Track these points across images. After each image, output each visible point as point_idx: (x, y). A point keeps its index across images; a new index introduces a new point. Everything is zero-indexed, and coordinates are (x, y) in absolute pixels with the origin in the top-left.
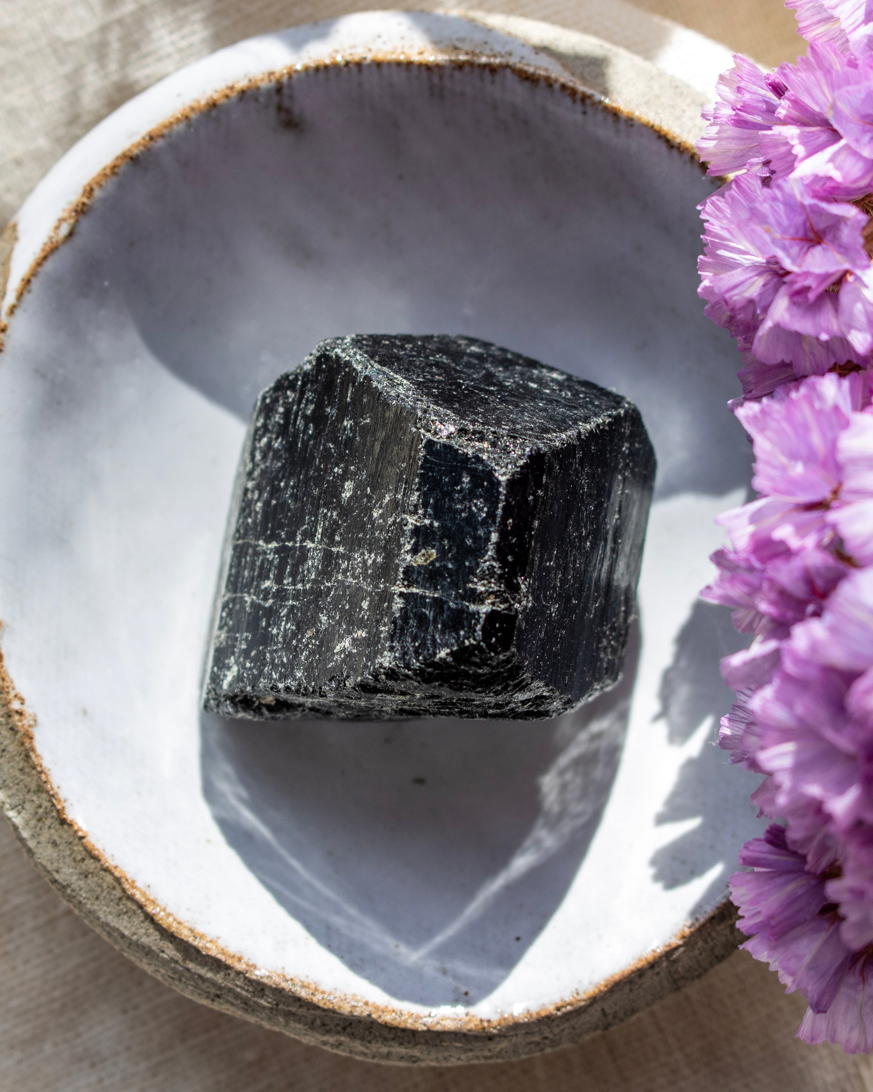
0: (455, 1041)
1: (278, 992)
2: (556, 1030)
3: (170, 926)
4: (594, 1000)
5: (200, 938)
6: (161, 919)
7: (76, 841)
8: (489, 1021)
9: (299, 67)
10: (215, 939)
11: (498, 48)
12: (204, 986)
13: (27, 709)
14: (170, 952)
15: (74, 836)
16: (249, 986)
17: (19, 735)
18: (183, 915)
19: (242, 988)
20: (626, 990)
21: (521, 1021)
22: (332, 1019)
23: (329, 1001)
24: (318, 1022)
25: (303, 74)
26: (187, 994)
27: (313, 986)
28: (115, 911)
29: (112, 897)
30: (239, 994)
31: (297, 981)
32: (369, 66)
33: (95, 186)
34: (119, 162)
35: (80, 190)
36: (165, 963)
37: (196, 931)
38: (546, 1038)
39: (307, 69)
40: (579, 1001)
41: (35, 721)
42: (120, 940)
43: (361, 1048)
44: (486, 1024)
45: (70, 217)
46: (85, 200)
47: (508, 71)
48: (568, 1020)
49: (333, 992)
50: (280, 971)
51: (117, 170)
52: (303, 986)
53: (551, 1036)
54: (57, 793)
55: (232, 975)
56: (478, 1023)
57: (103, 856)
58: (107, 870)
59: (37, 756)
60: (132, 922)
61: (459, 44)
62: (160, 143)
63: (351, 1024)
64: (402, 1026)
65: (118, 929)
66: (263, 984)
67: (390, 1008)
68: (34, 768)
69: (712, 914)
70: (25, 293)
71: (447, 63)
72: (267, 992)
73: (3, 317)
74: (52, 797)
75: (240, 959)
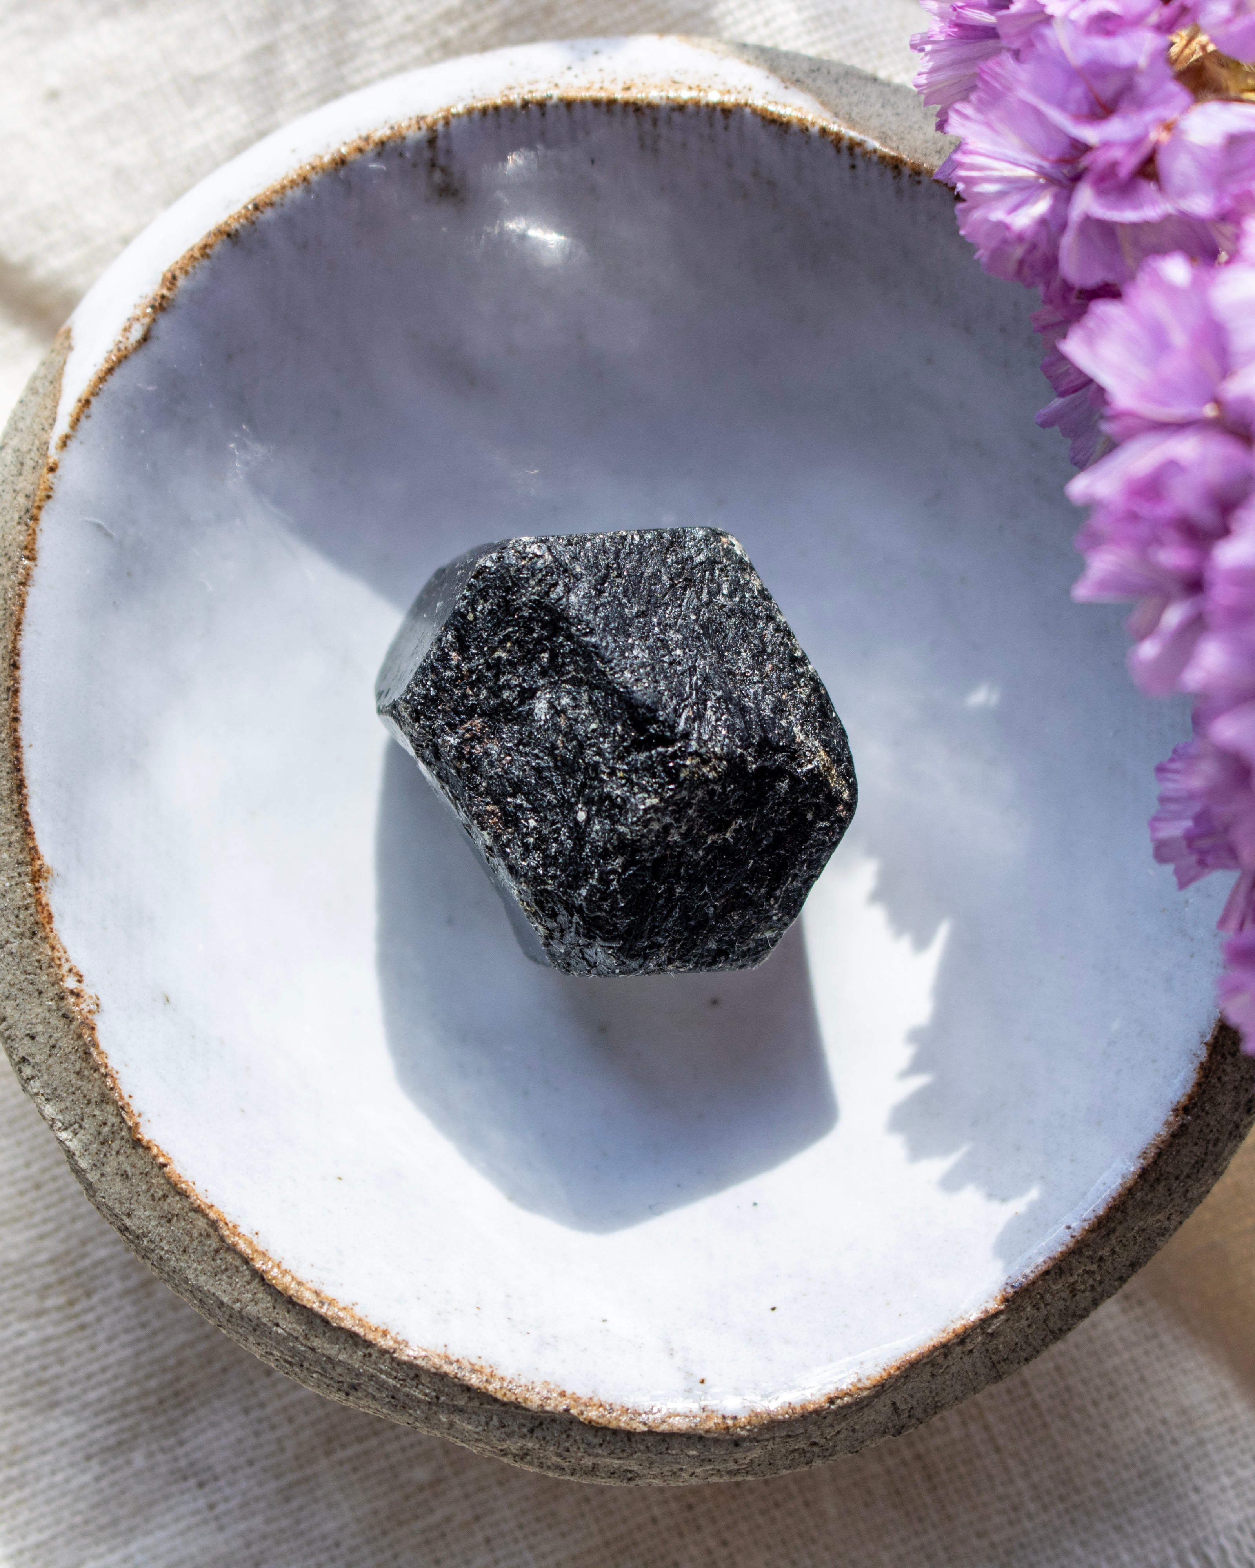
0: (688, 1447)
1: (439, 1378)
2: (830, 1432)
3: (286, 1289)
4: (881, 1388)
5: (329, 1304)
6: (275, 1278)
7: (156, 1170)
8: (735, 1418)
9: (460, 108)
10: (351, 1306)
11: (732, 82)
12: (335, 1373)
13: (87, 989)
14: (288, 1324)
15: (152, 1164)
16: (397, 1372)
17: (75, 1024)
18: (303, 1274)
19: (388, 1374)
20: (927, 1376)
21: (780, 1417)
22: (514, 1416)
23: (510, 1390)
25: (465, 119)
27: (488, 1371)
28: (209, 1268)
29: (206, 1248)
30: (384, 1382)
31: (465, 1363)
32: (556, 106)
33: (178, 273)
34: (211, 241)
35: (159, 279)
36: (281, 1341)
37: (322, 1295)
38: (814, 1444)
39: (470, 112)
40: (859, 1389)
41: (98, 1005)
42: (217, 1311)
43: (555, 1460)
44: (730, 1422)
45: (145, 315)
46: (165, 292)
47: (747, 112)
48: (845, 1416)
49: (516, 1378)
50: (441, 1350)
51: (208, 251)
52: (474, 1370)
53: (823, 1441)
54: (128, 1104)
55: (375, 1355)
56: (720, 1421)
57: (193, 1190)
58: (198, 1210)
59: (100, 1053)
60: (234, 1285)
61: (677, 78)
62: (269, 214)
63: (541, 1424)
64: (613, 1425)
65: (214, 1294)
66: (417, 1367)
67: (595, 1400)
68: (96, 1070)
69: (1044, 1268)
70: (83, 419)
71: (664, 102)
72: (424, 1379)
73: (52, 452)
74: (122, 1110)
75: (385, 1334)
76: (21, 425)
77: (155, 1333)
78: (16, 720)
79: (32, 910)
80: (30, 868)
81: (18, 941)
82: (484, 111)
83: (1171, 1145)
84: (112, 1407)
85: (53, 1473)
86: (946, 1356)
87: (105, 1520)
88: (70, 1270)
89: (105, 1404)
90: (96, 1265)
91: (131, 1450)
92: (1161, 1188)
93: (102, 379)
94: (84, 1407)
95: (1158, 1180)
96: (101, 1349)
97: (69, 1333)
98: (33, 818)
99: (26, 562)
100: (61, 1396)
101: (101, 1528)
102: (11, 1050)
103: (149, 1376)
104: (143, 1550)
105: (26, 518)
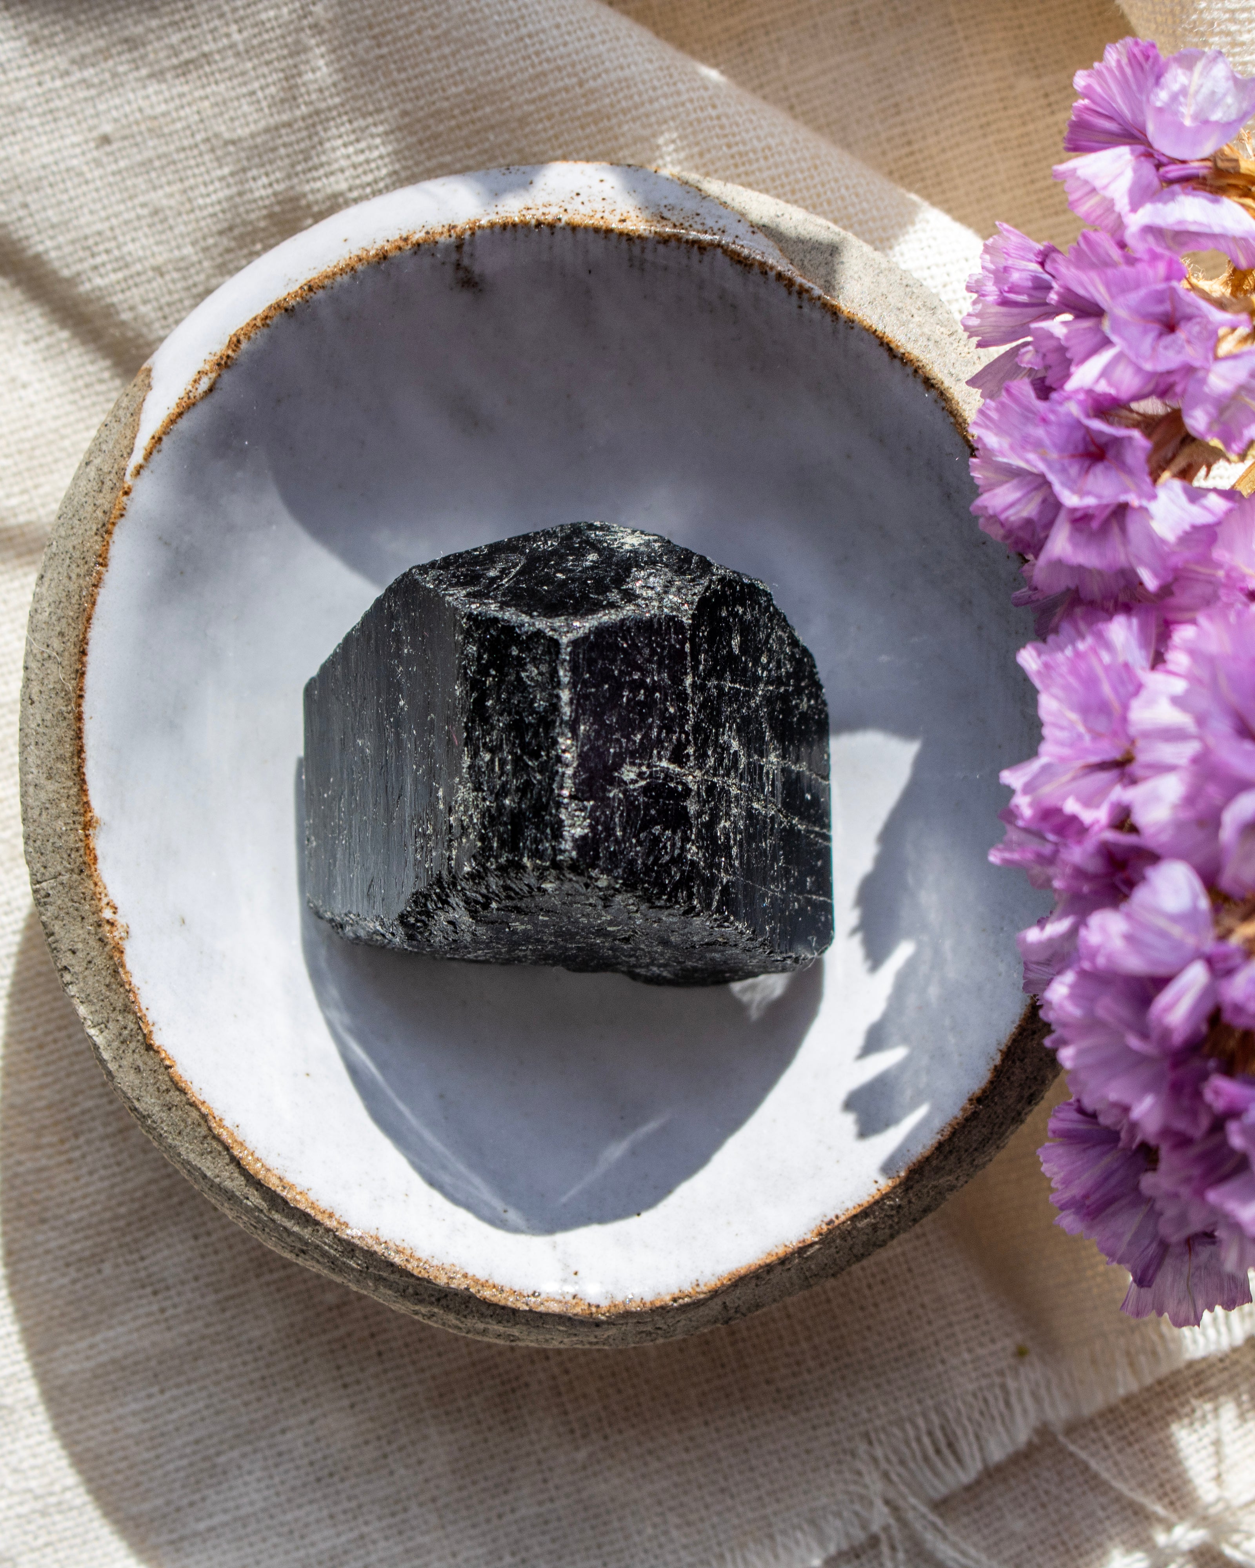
0: (559, 1324)
1: (370, 1254)
2: (671, 1322)
3: (257, 1173)
4: (714, 1294)
5: (290, 1189)
6: (248, 1164)
7: (163, 1069)
8: (598, 1306)
9: (484, 222)
10: (305, 1191)
11: (710, 222)
12: (289, 1240)
13: (120, 920)
14: (255, 1199)
15: (160, 1064)
16: (338, 1246)
17: (108, 948)
18: (272, 1162)
19: (330, 1246)
20: (752, 1285)
21: (633, 1309)
22: (426, 1288)
23: (425, 1269)
24: (411, 1290)
25: (488, 231)
26: (270, 1245)
27: (408, 1252)
28: (198, 1149)
29: (197, 1134)
30: (326, 1252)
31: (391, 1245)
32: (563, 228)
33: (242, 338)
34: (272, 312)
35: (226, 341)
36: (248, 1210)
37: (284, 1180)
38: (658, 1328)
39: (492, 225)
40: (698, 1293)
41: (127, 933)
42: (200, 1180)
43: (455, 1322)
44: (594, 1310)
45: (212, 370)
46: (230, 353)
47: (719, 251)
48: (684, 1313)
49: (430, 1260)
50: (373, 1233)
51: (268, 321)
52: (398, 1252)
53: (664, 1326)
54: (145, 1016)
55: (322, 1232)
56: (586, 1308)
57: (190, 1089)
58: (193, 1105)
59: (126, 973)
60: (216, 1164)
61: (666, 214)
62: (320, 294)
63: (446, 1296)
64: (502, 1303)
65: (200, 1169)
66: (354, 1244)
67: (490, 1282)
68: (122, 986)
69: (854, 1212)
70: (155, 452)
72: (357, 1253)
73: (128, 477)
74: (139, 1019)
75: (331, 1216)
76: (104, 447)
77: (128, 1170)
78: (81, 697)
79: (82, 852)
80: (82, 818)
81: (68, 875)
82: (504, 226)
83: (964, 1126)
84: (89, 1226)
85: (39, 1274)
86: (768, 1272)
87: (77, 1314)
88: (63, 1116)
89: (83, 1224)
90: (83, 1112)
91: (102, 1261)
92: (953, 1158)
93: (173, 422)
94: (67, 1224)
95: (951, 1152)
96: (83, 1181)
97: (59, 1165)
98: (88, 778)
99: (99, 568)
100: (49, 1214)
101: (75, 1320)
102: (56, 959)
103: (120, 1204)
104: (106, 1340)
105: (102, 531)
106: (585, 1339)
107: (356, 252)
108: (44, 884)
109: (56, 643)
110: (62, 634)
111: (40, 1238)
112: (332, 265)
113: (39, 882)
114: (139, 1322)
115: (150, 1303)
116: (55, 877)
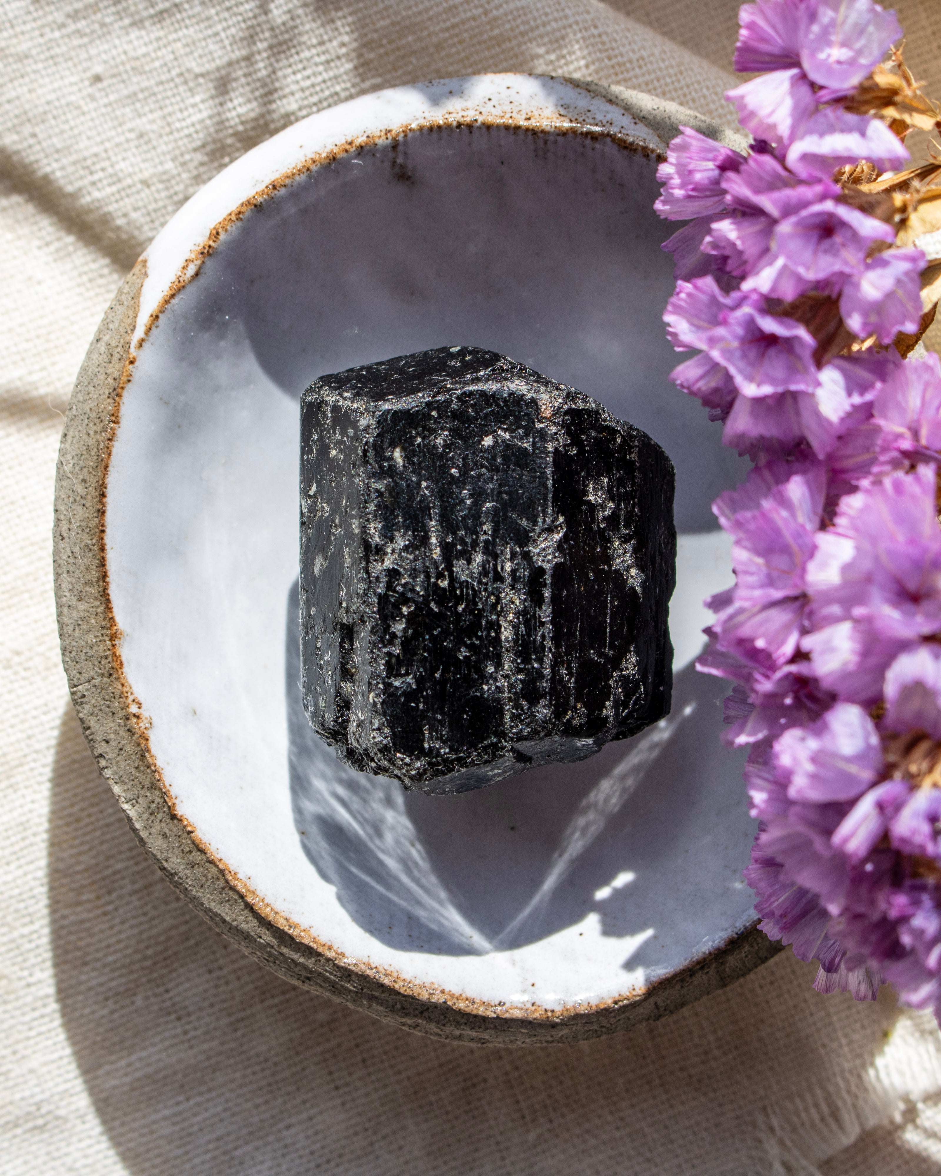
0: (522, 1027)
1: (364, 978)
2: (613, 1021)
3: (268, 916)
4: (647, 996)
5: (295, 927)
6: (260, 909)
7: (186, 834)
8: (553, 1011)
9: (414, 126)
10: (307, 929)
11: (600, 117)
12: (296, 970)
13: (145, 713)
14: (267, 937)
15: (183, 830)
16: (336, 972)
17: (136, 736)
18: (279, 906)
19: (331, 973)
20: (678, 987)
21: (582, 1012)
22: (411, 1004)
23: (409, 988)
24: (398, 1006)
25: (418, 133)
26: (280, 975)
27: (395, 975)
28: (218, 899)
29: (216, 886)
30: (328, 978)
31: (381, 969)
32: (479, 128)
33: (220, 230)
34: (243, 209)
35: (207, 234)
36: (261, 947)
37: (290, 921)
38: (603, 1027)
39: (421, 128)
40: (634, 996)
41: (151, 724)
42: (221, 924)
43: (436, 1030)
44: (550, 1014)
45: (197, 258)
46: (212, 243)
47: (609, 140)
48: (623, 1012)
49: (413, 980)
50: (365, 960)
51: (241, 216)
52: (386, 975)
53: (608, 1025)
54: (168, 791)
55: (323, 961)
56: (543, 1012)
57: (209, 849)
58: (212, 862)
59: (151, 756)
60: (233, 910)
62: (283, 191)
63: (427, 1009)
64: (475, 1012)
65: (220, 915)
66: (350, 971)
67: (464, 996)
68: (149, 767)
70: (153, 328)
71: (553, 130)
72: (353, 977)
73: (132, 350)
74: (164, 794)
75: (330, 948)
76: (111, 326)
77: (153, 919)
78: (103, 531)
79: (110, 659)
80: (109, 632)
81: (99, 679)
82: (431, 129)
84: (123, 967)
85: (84, 1007)
87: (116, 1039)
88: (98, 877)
89: (118, 965)
90: (115, 873)
91: (135, 994)
93: (167, 302)
94: (105, 965)
96: (116, 929)
97: (97, 917)
98: (112, 598)
99: (112, 425)
100: (89, 958)
101: (114, 1044)
102: (92, 749)
103: (147, 947)
104: (140, 1059)
105: (113, 394)
106: (543, 1039)
107: (310, 155)
108: (80, 687)
109: (80, 489)
110: (84, 481)
111: (83, 978)
112: (291, 167)
113: (76, 686)
114: (167, 1044)
115: (175, 1027)
116: (89, 681)
